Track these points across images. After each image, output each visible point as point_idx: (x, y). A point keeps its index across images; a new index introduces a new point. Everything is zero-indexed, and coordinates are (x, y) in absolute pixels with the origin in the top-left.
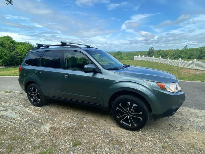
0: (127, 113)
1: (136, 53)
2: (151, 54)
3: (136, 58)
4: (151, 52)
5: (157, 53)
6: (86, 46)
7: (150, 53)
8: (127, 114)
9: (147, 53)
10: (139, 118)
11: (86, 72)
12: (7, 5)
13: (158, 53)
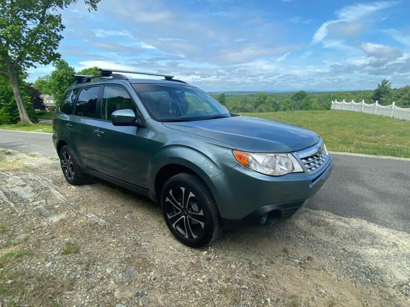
0: (182, 210)
1: (343, 94)
2: (381, 97)
3: (336, 105)
4: (384, 93)
5: (398, 94)
6: (164, 78)
7: (381, 95)
8: (183, 212)
9: (372, 94)
10: (199, 223)
11: (115, 124)
12: (90, 11)
13: (402, 94)
